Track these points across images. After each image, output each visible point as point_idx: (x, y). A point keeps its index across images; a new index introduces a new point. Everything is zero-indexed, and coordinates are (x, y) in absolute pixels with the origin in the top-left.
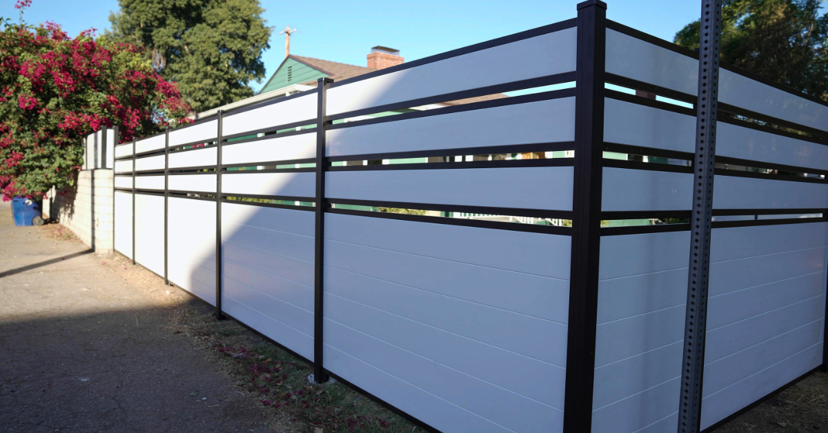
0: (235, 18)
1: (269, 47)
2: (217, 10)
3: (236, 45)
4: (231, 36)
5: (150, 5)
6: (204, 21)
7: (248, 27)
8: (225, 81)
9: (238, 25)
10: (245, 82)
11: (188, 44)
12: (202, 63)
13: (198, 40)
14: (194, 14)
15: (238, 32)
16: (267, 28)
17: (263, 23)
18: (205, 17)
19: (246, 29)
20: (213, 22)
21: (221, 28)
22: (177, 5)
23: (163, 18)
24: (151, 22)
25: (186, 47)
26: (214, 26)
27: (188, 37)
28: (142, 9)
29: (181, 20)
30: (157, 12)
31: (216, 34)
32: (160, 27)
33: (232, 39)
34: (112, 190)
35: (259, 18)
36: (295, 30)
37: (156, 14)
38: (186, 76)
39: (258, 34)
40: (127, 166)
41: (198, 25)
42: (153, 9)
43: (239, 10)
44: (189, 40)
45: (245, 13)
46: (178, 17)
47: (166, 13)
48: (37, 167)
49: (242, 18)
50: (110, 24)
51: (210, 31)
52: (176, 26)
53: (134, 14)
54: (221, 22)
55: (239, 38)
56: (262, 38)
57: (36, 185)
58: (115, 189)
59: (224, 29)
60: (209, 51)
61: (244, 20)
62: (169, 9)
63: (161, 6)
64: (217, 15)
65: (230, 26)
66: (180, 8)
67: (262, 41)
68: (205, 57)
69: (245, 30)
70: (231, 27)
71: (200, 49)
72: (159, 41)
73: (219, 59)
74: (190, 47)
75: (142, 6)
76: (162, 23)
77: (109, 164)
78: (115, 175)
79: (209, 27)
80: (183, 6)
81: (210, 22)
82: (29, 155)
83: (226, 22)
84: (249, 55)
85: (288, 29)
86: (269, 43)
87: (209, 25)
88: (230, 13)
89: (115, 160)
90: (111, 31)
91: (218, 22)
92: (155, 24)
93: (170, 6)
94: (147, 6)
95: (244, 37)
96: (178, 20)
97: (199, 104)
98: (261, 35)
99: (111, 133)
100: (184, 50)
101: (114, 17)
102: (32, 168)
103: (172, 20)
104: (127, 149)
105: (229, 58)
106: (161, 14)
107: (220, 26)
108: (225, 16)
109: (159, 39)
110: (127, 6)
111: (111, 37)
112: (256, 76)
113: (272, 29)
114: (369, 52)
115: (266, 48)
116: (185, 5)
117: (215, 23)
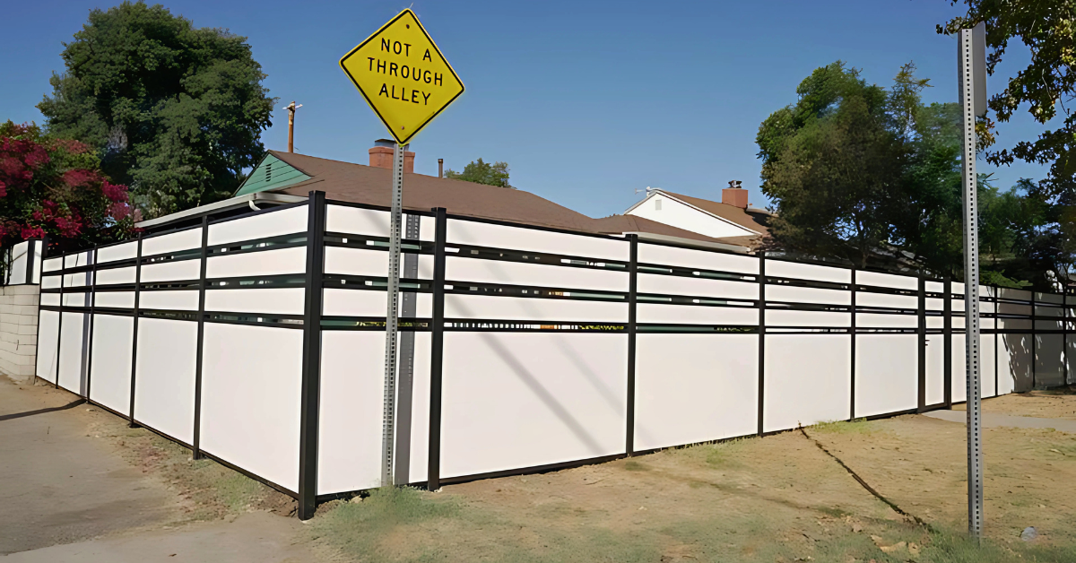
0: (227, 86)
1: (270, 124)
2: (201, 76)
3: (227, 121)
4: (219, 110)
5: (110, 65)
6: (183, 89)
7: (242, 98)
9: (229, 95)
10: (237, 170)
11: (160, 118)
12: (178, 144)
13: (174, 114)
14: (168, 80)
15: (228, 104)
16: (268, 99)
17: (263, 93)
18: (184, 85)
19: (240, 101)
20: (195, 90)
21: (206, 99)
22: (146, 66)
23: (126, 83)
24: (110, 88)
26: (197, 95)
27: (161, 109)
28: (97, 72)
30: (118, 75)
31: (198, 107)
32: (122, 96)
34: (37, 308)
35: (258, 87)
36: (301, 106)
37: (116, 78)
38: (155, 160)
39: (254, 107)
40: (55, 282)
41: (175, 94)
42: (113, 72)
43: (233, 76)
44: (162, 113)
45: (239, 81)
47: (130, 78)
49: (234, 86)
50: (52, 89)
51: (190, 102)
52: (144, 95)
53: (86, 78)
54: (206, 90)
55: (229, 112)
56: (260, 113)
59: (209, 101)
60: (189, 128)
61: (238, 90)
62: (135, 73)
63: (124, 68)
64: (200, 82)
65: (218, 96)
66: (150, 71)
67: (262, 117)
68: (182, 136)
69: (239, 103)
70: (217, 99)
71: (176, 125)
72: (119, 114)
73: (202, 139)
74: (162, 122)
75: (98, 68)
76: (125, 90)
77: (36, 279)
78: (43, 291)
79: (189, 97)
80: (154, 69)
81: (190, 91)
83: (212, 90)
85: (292, 104)
86: (271, 119)
87: (190, 94)
88: (219, 80)
89: (43, 274)
90: (52, 97)
91: (202, 90)
92: (115, 91)
93: (136, 68)
94: (105, 67)
95: (236, 111)
97: (172, 198)
98: (260, 109)
99: (39, 245)
101: (57, 79)
104: (54, 264)
106: (123, 78)
107: (204, 96)
108: (211, 83)
109: (120, 111)
110: (76, 68)
111: (53, 107)
113: (275, 101)
114: (373, 146)
115: (266, 126)
116: (156, 67)
117: (196, 93)
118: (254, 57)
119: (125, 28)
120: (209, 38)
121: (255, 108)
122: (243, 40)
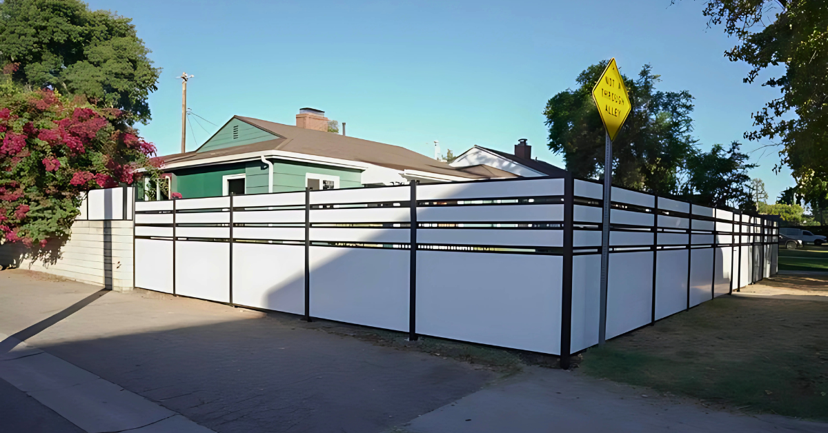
0: (121, 57)
1: (156, 88)
2: (100, 48)
3: (123, 85)
4: (117, 76)
5: (23, 37)
6: (86, 59)
7: (135, 68)
8: (110, 121)
9: (124, 65)
10: (131, 123)
11: (67, 82)
13: (80, 78)
14: (74, 51)
15: (124, 72)
16: (154, 69)
17: (150, 64)
18: (87, 55)
19: (133, 69)
20: (97, 60)
21: (106, 67)
22: (56, 39)
23: (39, 52)
24: (24, 55)
25: (64, 85)
26: (97, 64)
27: (68, 74)
28: (13, 41)
29: (58, 56)
30: (32, 46)
31: (100, 74)
32: (34, 62)
33: (119, 79)
34: (132, 237)
35: (146, 58)
36: (193, 76)
37: (29, 47)
41: (79, 62)
42: (28, 43)
43: (125, 49)
44: (69, 78)
45: (131, 53)
46: (56, 52)
47: (42, 48)
48: (40, 217)
49: (128, 58)
51: (94, 70)
52: (54, 62)
55: (125, 78)
56: (149, 80)
57: (39, 234)
58: (135, 237)
59: (109, 69)
60: (94, 90)
61: (130, 60)
62: (45, 44)
63: (36, 39)
64: (101, 53)
65: (116, 65)
66: (59, 43)
67: (149, 82)
69: (131, 71)
70: (117, 67)
71: (83, 88)
72: (34, 77)
73: (104, 98)
74: (70, 85)
75: (13, 38)
76: (37, 58)
77: (129, 216)
78: (136, 225)
79: (92, 66)
80: (62, 41)
81: (92, 60)
82: (33, 207)
83: (111, 61)
84: (135, 95)
85: (184, 74)
86: (156, 84)
87: (91, 63)
88: (115, 52)
89: (135, 213)
91: (102, 60)
92: (30, 58)
93: (46, 41)
94: (19, 38)
95: (130, 77)
96: (55, 55)
98: (149, 76)
99: (130, 190)
100: (63, 87)
102: (35, 219)
103: (48, 56)
105: (115, 99)
106: (37, 48)
107: (104, 65)
108: (109, 55)
109: (34, 75)
112: (141, 116)
113: (159, 71)
114: (298, 112)
115: (153, 90)
116: (64, 40)
117: (98, 62)
118: (138, 36)
119: (36, 7)
120: (103, 18)
121: (145, 75)
122: (130, 20)
